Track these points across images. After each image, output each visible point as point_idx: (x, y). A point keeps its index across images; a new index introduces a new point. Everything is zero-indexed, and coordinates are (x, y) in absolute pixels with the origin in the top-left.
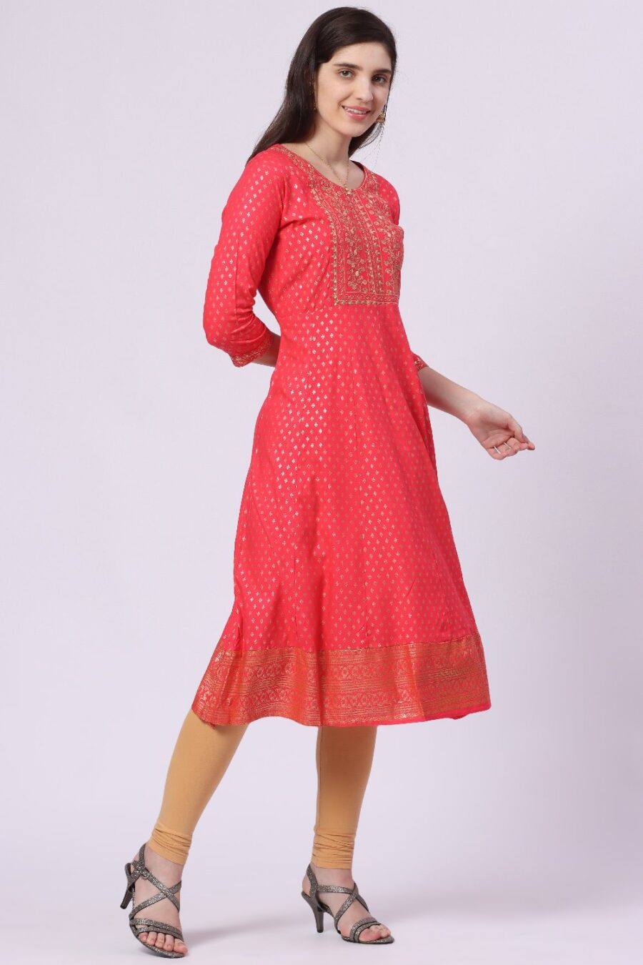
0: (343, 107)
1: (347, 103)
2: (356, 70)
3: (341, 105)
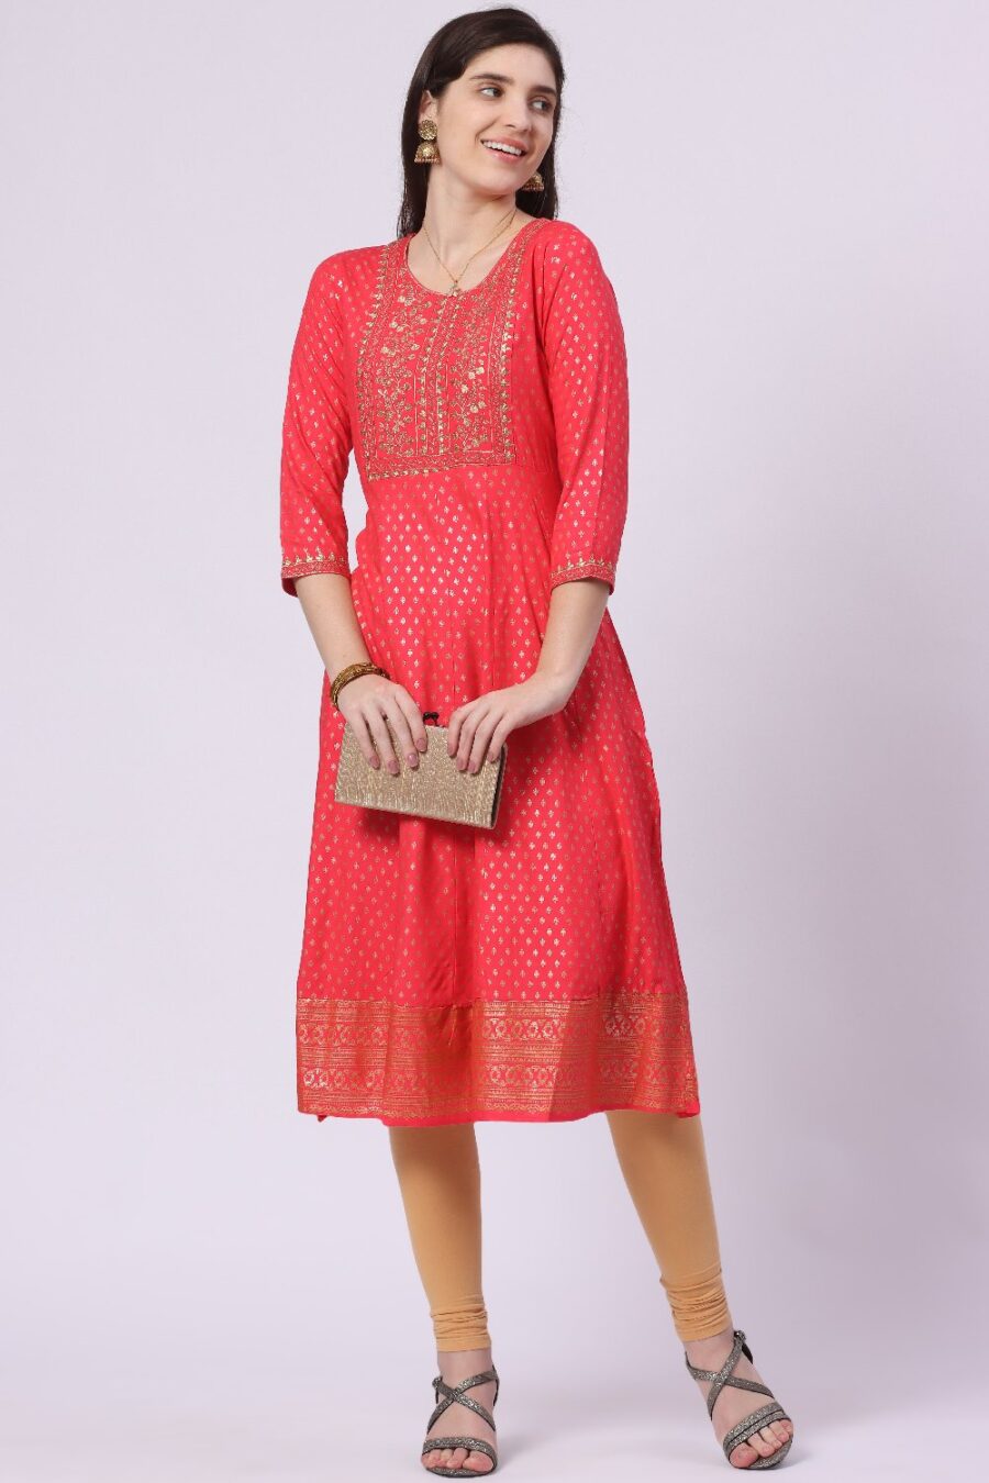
0: (483, 142)
1: (487, 135)
2: (505, 86)
3: (480, 137)
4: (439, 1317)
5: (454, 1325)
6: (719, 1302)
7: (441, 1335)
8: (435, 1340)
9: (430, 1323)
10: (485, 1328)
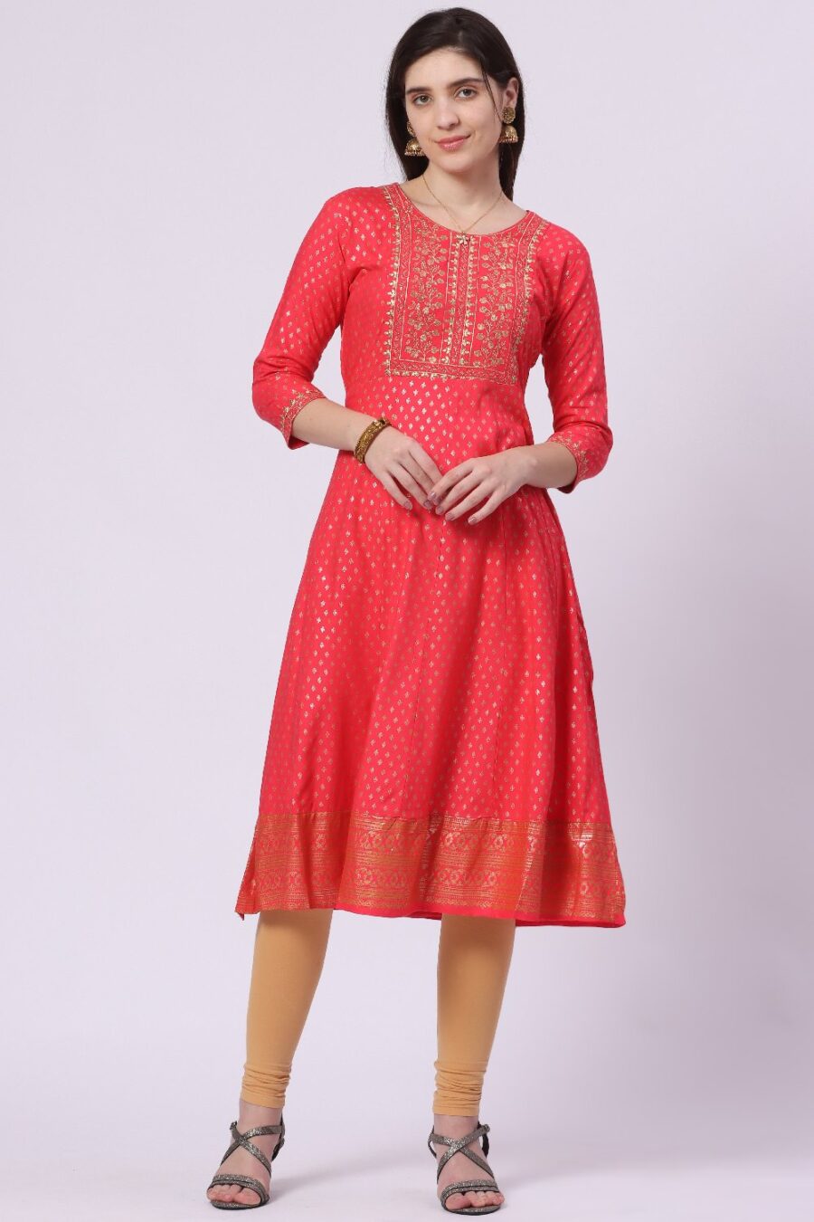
4: (250, 1071)
5: (259, 1084)
6: (476, 1091)
7: (246, 1085)
8: (241, 1088)
9: (242, 1073)
10: (284, 1091)
